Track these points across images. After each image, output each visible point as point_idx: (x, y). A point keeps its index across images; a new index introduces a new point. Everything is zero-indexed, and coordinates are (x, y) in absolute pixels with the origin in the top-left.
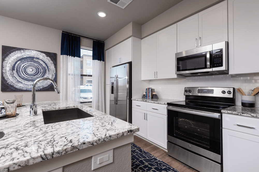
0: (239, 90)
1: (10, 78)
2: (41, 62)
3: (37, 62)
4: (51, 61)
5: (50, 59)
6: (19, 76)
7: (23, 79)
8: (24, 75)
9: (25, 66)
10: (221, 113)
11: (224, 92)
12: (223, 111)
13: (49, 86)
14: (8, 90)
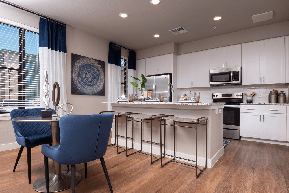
0: (246, 94)
1: (77, 82)
2: (95, 70)
3: (93, 69)
4: (102, 69)
5: (101, 67)
6: (83, 82)
7: (85, 84)
8: (85, 80)
9: (86, 72)
10: (240, 105)
11: (238, 95)
12: (241, 103)
13: (100, 91)
14: (76, 93)
